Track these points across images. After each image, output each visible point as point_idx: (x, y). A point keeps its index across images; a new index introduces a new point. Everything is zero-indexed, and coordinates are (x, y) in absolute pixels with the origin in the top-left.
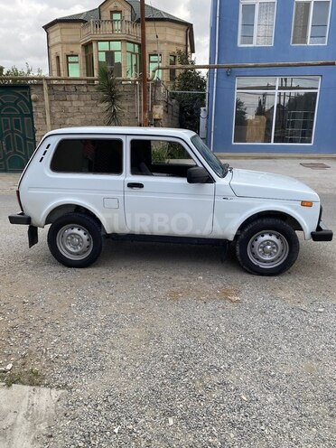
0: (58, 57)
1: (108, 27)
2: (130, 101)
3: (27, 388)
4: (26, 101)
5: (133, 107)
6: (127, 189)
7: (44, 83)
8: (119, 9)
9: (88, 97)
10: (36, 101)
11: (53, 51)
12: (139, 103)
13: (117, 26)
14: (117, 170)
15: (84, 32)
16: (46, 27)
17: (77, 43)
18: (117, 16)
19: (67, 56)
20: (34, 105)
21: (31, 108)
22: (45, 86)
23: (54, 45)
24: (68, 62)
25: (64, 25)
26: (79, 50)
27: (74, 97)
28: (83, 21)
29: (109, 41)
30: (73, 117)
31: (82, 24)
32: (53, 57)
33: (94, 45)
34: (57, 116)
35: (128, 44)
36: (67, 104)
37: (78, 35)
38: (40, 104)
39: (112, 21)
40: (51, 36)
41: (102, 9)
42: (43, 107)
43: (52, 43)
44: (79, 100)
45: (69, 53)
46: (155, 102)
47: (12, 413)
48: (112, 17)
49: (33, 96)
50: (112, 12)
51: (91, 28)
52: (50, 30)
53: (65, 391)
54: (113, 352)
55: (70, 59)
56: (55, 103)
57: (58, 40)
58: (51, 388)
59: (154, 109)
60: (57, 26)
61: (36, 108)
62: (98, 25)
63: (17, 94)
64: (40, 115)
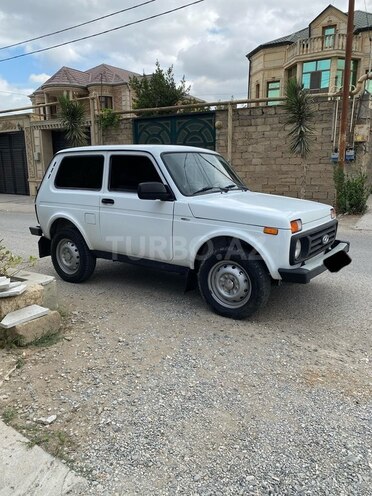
0: (258, 86)
1: (318, 44)
2: (326, 122)
3: (47, 457)
4: (210, 129)
5: (329, 129)
6: (102, 205)
7: (230, 108)
8: (333, 23)
9: (276, 120)
10: (220, 128)
11: (254, 80)
12: (335, 124)
13: (329, 42)
14: (97, 186)
15: (289, 55)
16: (249, 56)
17: (280, 68)
18: (330, 31)
19: (268, 83)
20: (217, 132)
21: (214, 135)
22: (230, 111)
23: (256, 73)
24: (268, 89)
25: (268, 50)
26: (281, 74)
27: (259, 121)
28: (289, 43)
29: (317, 60)
30: (257, 143)
31: (288, 46)
32: (253, 86)
33: (299, 67)
34: (240, 143)
35: (339, 61)
36: (251, 129)
37: (282, 58)
38: (223, 130)
39: (323, 38)
40: (254, 64)
41: (312, 26)
42: (226, 134)
43: (254, 71)
44: (264, 124)
45: (270, 79)
46: (359, 121)
47: (7, 488)
48: (323, 33)
49: (217, 123)
50: (324, 28)
51: (297, 49)
52: (253, 58)
53: (85, 481)
54: (177, 440)
55: (271, 86)
56: (238, 129)
57: (260, 67)
58: (72, 468)
59: (357, 130)
60: (262, 52)
61: (219, 135)
62: (305, 45)
63: (204, 123)
64: (222, 143)
